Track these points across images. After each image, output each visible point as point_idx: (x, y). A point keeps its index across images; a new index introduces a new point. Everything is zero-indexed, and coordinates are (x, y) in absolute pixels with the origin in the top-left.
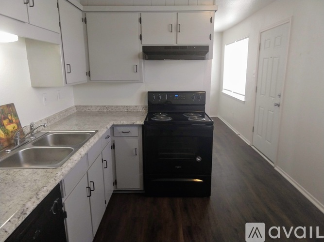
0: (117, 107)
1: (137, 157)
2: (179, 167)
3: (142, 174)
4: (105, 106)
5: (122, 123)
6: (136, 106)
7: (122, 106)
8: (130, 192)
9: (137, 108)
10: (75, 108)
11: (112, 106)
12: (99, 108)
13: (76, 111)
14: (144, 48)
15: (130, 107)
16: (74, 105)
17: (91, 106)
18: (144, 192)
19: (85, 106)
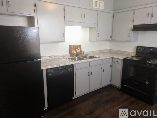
0: (123, 51)
1: (120, 73)
2: (136, 83)
3: (121, 81)
4: (119, 51)
5: (115, 57)
6: (131, 52)
7: (125, 52)
8: (116, 87)
9: (132, 53)
10: (109, 50)
11: (122, 51)
12: (116, 51)
13: (109, 51)
14: (134, 26)
15: (128, 52)
16: (109, 49)
17: (114, 50)
18: (120, 89)
19: (112, 50)
